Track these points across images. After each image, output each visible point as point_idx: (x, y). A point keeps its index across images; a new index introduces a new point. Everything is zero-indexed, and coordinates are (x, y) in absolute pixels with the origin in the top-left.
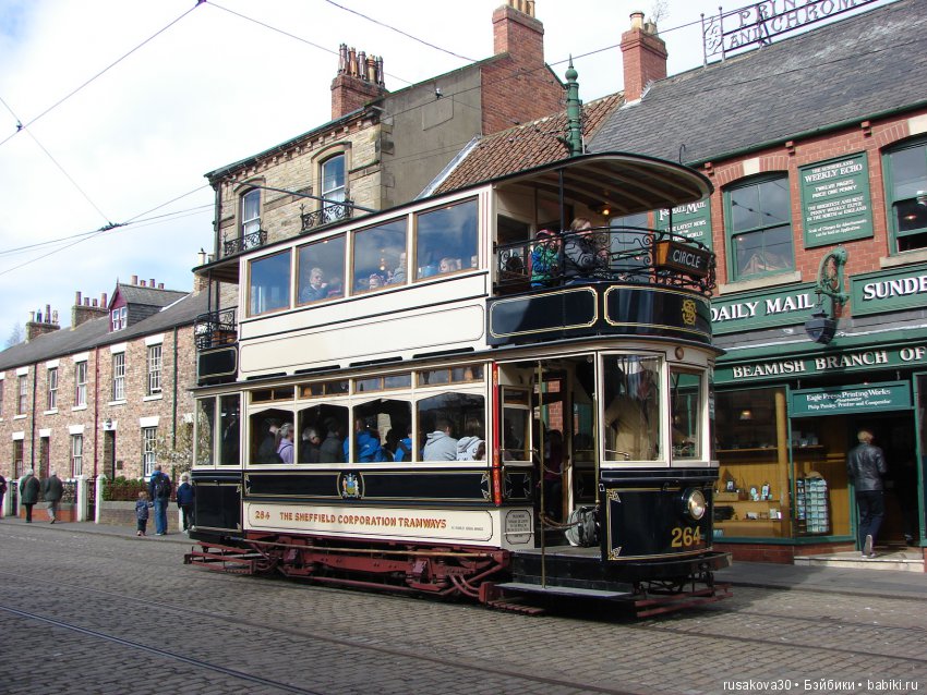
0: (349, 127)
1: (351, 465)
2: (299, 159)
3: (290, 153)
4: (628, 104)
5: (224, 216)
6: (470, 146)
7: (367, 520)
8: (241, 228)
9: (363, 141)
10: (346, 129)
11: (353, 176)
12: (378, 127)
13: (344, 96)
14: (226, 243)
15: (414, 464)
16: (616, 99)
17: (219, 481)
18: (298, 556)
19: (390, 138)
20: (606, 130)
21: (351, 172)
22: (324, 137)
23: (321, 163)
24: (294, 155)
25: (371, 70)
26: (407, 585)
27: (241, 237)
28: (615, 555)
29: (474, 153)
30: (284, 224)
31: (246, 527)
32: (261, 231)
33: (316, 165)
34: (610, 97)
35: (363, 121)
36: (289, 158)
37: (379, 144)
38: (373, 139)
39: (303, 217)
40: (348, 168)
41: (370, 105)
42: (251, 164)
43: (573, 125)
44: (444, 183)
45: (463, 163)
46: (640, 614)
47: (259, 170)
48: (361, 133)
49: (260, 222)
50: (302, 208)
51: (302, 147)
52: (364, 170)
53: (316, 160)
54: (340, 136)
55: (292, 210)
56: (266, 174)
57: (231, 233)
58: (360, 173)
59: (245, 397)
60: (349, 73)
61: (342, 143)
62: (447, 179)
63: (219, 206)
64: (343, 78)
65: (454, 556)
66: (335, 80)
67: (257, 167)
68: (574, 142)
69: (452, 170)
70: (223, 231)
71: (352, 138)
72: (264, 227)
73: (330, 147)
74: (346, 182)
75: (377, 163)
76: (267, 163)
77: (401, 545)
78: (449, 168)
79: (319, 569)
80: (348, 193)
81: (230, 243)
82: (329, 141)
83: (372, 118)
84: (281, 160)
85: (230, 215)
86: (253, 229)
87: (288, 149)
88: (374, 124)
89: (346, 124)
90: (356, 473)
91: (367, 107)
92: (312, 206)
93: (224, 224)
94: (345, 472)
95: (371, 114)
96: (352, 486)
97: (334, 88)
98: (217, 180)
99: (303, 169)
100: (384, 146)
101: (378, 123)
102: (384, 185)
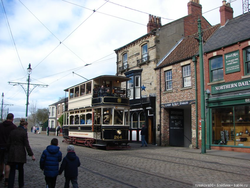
0: (148, 37)
1: (79, 125)
2: (136, 45)
3: (134, 44)
4: (221, 27)
5: (119, 61)
6: (181, 40)
7: (83, 134)
8: (123, 64)
9: (152, 40)
10: (147, 37)
11: (149, 50)
12: (155, 36)
13: (150, 28)
14: (119, 68)
15: (85, 125)
16: (218, 25)
17: (66, 128)
18: (74, 140)
19: (158, 39)
20: (215, 34)
21: (149, 49)
22: (142, 40)
23: (142, 46)
24: (135, 44)
25: (158, 21)
26: (85, 145)
27: (123, 66)
28: (103, 139)
29: (182, 42)
30: (133, 62)
31: (69, 136)
32: (127, 64)
33: (140, 47)
34: (217, 25)
35: (151, 35)
36: (134, 45)
37: (156, 41)
38: (154, 40)
39: (137, 60)
40: (148, 47)
41: (153, 31)
42: (125, 47)
43: (199, 34)
44: (174, 50)
45: (179, 45)
46: (107, 149)
47: (127, 49)
48: (151, 38)
49: (127, 62)
50: (137, 58)
51: (137, 42)
52: (152, 48)
53: (140, 46)
54: (146, 39)
55: (135, 59)
56: (129, 50)
57: (120, 65)
58: (151, 49)
59: (69, 113)
60: (152, 22)
61: (146, 41)
62: (174, 49)
63: (118, 58)
64: (150, 23)
65: (89, 140)
66: (148, 24)
67: (126, 48)
68: (200, 39)
69: (176, 47)
70: (119, 65)
71: (149, 40)
72: (128, 63)
73: (144, 42)
74: (148, 51)
75: (155, 46)
76: (129, 47)
77: (84, 138)
78: (175, 46)
79: (77, 143)
80: (148, 54)
81: (120, 68)
82: (143, 40)
83: (153, 34)
84: (132, 46)
85: (120, 60)
86: (126, 64)
87: (134, 43)
88: (154, 36)
89: (147, 36)
90: (80, 126)
91: (152, 31)
92: (139, 57)
93: (119, 63)
94: (79, 126)
95: (153, 33)
96: (79, 128)
97: (148, 26)
98: (117, 51)
99: (137, 48)
100: (157, 41)
101: (155, 35)
102: (157, 52)
